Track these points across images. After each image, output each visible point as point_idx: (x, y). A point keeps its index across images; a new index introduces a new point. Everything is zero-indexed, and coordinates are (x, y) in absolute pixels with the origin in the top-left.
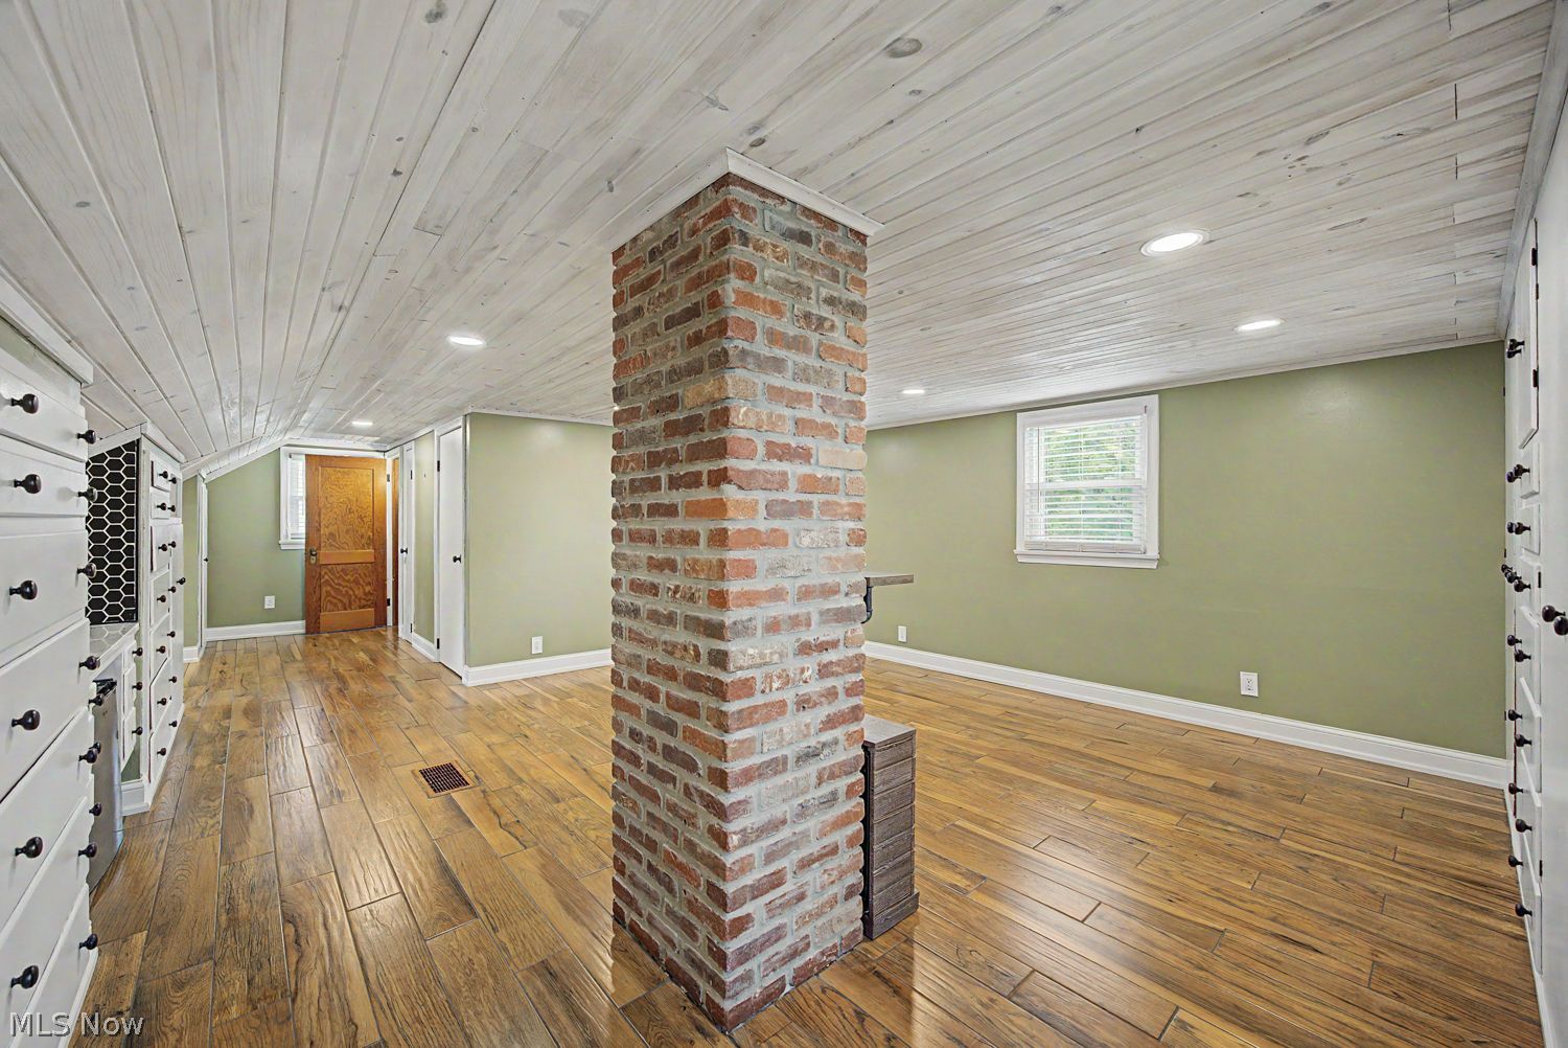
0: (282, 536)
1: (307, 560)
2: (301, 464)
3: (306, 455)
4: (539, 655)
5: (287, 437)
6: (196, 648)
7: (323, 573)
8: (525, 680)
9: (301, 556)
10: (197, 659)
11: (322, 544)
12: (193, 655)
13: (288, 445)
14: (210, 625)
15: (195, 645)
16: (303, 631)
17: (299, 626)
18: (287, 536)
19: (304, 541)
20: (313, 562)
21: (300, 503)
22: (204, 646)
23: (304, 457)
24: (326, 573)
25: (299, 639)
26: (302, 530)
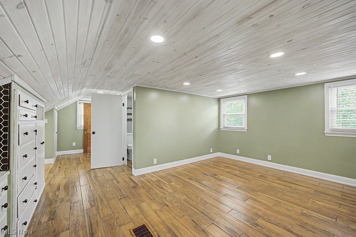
0: (77, 126)
1: (84, 132)
2: (82, 105)
3: (84, 103)
4: (155, 165)
5: (79, 98)
6: (53, 159)
7: (88, 136)
8: (151, 173)
9: (82, 131)
10: (53, 162)
11: (88, 128)
12: (52, 161)
13: (79, 100)
14: (58, 151)
15: (53, 158)
16: (83, 152)
17: (82, 151)
18: (79, 126)
19: (83, 127)
20: (86, 133)
21: (82, 116)
22: (56, 157)
23: (83, 104)
24: (89, 136)
25: (82, 155)
26: (83, 124)
